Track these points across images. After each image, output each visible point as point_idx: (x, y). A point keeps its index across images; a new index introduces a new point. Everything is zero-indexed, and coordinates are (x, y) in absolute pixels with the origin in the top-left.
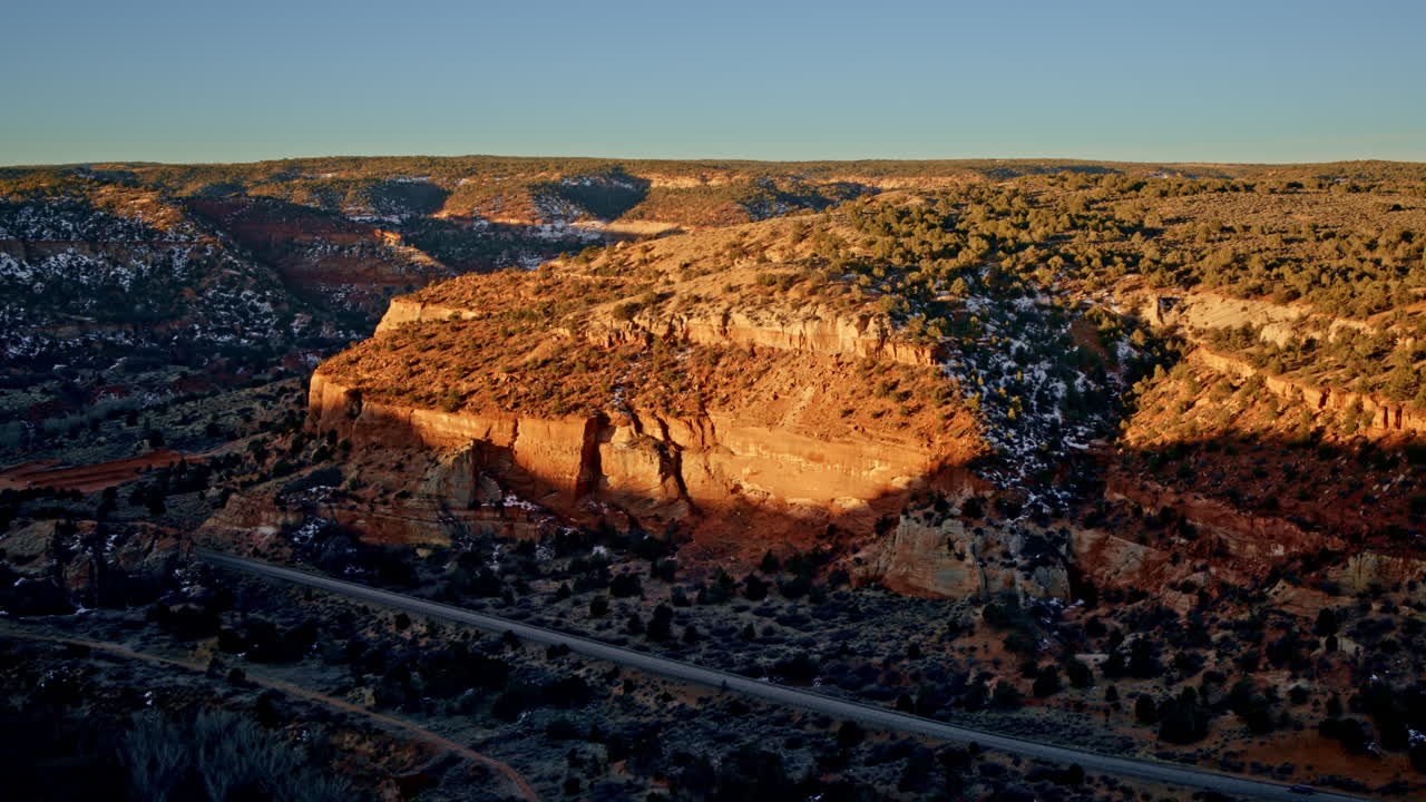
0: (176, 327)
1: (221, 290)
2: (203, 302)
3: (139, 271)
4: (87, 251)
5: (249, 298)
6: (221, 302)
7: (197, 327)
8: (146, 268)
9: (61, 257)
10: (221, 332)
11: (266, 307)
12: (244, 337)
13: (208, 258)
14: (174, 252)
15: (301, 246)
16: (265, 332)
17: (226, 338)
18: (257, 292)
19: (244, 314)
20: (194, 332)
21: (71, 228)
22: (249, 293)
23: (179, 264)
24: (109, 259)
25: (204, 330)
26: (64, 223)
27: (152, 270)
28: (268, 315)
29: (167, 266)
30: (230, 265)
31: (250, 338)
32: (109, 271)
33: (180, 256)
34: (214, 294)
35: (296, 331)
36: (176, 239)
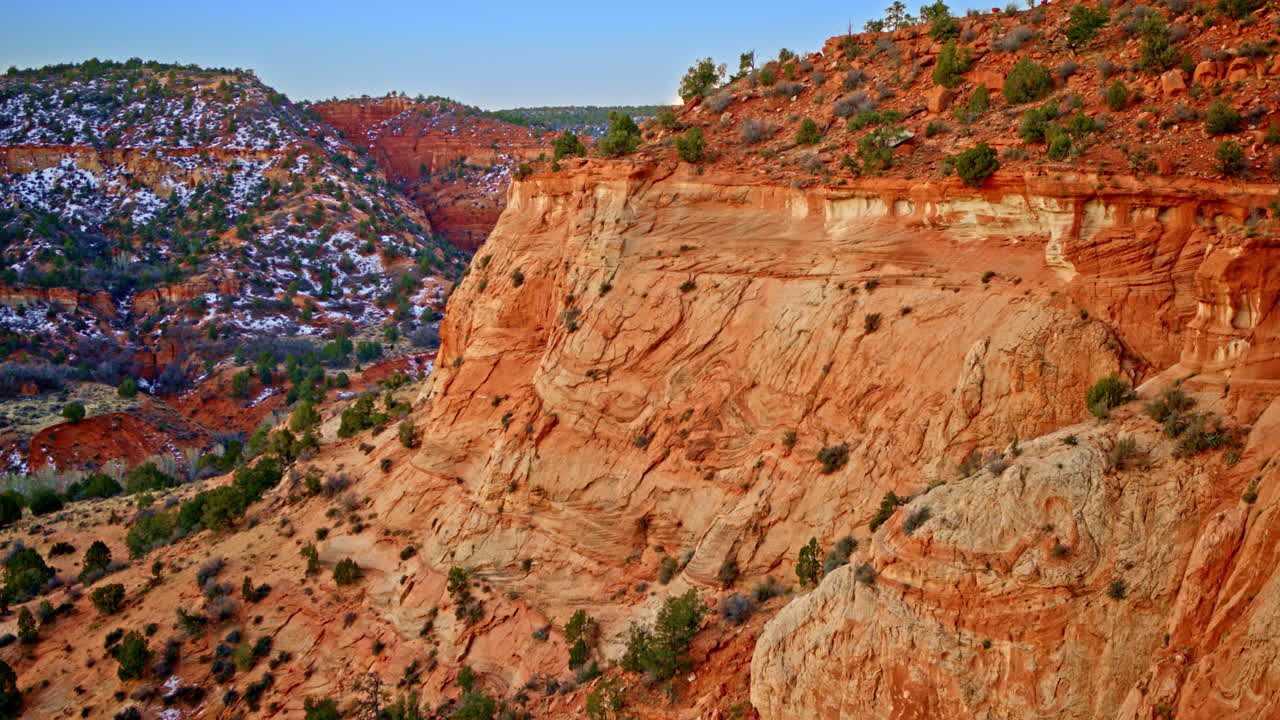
0: (174, 298)
1: (292, 231)
2: (244, 252)
3: (175, 198)
4: (93, 164)
5: (342, 247)
6: (283, 253)
7: (212, 298)
8: (186, 195)
9: (47, 173)
10: (260, 310)
11: (374, 263)
12: (307, 321)
13: (295, 178)
14: (239, 168)
15: (475, 169)
16: (357, 311)
17: (270, 322)
18: (362, 236)
19: (325, 276)
20: (204, 306)
21: (79, 128)
22: (344, 237)
23: (243, 186)
24: (128, 177)
25: (227, 306)
26: (73, 117)
27: (195, 198)
28: (372, 279)
29: (223, 189)
30: (329, 188)
31: (320, 324)
32: (123, 197)
33: (249, 175)
34: (277, 239)
35: (418, 310)
36: (249, 145)
